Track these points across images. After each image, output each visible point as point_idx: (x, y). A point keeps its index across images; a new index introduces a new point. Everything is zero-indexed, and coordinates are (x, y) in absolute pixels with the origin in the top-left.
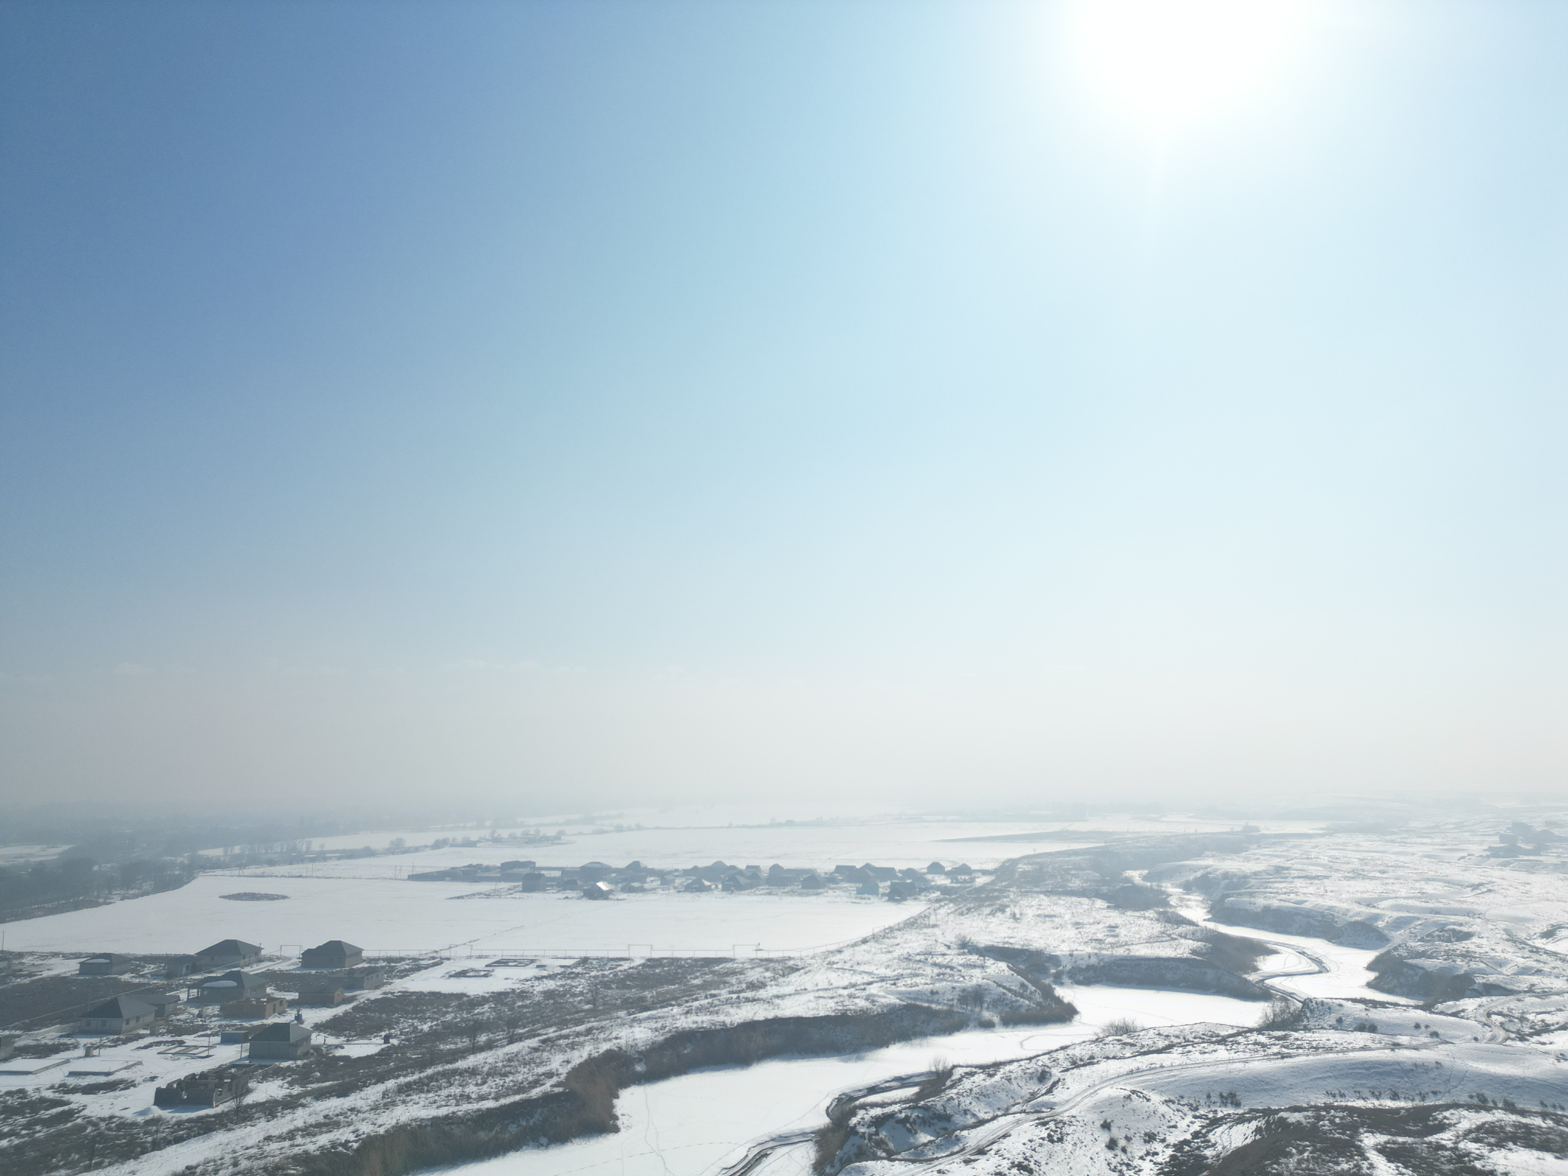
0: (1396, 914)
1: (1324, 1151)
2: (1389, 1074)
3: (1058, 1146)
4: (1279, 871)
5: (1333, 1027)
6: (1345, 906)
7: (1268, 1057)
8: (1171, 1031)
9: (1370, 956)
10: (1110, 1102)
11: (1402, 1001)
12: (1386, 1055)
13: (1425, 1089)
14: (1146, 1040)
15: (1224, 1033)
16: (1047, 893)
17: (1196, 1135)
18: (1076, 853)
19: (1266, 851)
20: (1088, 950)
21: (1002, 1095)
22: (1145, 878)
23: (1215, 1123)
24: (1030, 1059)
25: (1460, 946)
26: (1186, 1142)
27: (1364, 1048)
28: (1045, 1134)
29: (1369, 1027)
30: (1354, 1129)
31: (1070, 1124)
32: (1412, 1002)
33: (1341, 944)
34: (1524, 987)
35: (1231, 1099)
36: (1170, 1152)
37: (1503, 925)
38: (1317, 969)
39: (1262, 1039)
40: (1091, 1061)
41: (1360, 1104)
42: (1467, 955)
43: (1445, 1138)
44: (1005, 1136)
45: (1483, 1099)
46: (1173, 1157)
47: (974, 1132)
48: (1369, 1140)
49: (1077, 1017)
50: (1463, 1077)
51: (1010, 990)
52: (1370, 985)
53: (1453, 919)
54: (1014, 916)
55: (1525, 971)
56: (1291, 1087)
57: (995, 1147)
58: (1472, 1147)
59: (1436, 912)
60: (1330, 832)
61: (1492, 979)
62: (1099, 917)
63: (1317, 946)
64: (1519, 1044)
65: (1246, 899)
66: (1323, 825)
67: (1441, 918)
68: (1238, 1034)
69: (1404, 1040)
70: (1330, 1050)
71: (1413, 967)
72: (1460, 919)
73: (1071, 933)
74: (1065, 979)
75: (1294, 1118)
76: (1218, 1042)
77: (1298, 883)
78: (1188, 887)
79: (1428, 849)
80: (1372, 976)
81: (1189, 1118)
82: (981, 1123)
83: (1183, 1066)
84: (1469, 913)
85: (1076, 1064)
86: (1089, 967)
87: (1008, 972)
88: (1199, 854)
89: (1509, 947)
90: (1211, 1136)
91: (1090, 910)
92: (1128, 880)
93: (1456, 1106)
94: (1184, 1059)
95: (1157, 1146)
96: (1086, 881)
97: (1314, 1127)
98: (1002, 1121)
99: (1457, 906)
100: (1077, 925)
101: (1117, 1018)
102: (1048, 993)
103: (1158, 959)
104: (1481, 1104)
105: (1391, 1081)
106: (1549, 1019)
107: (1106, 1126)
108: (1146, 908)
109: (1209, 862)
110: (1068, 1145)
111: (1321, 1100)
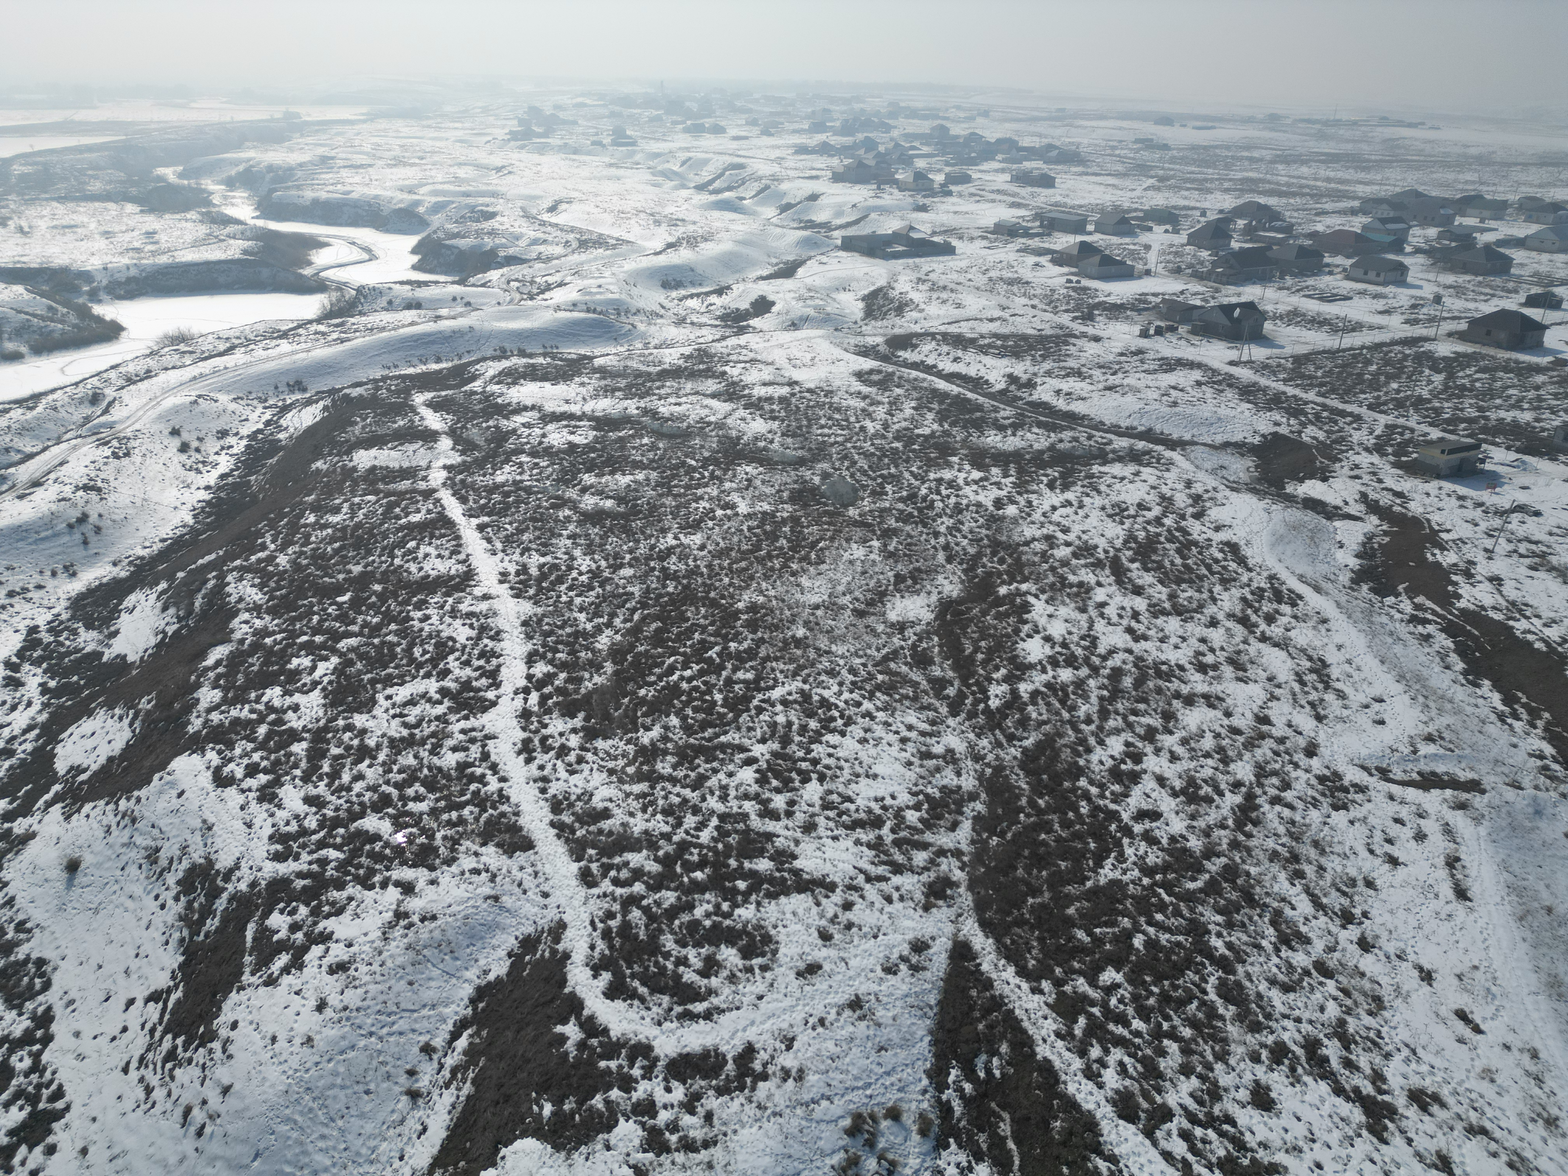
0: (434, 199)
1: (384, 414)
2: (433, 342)
3: (125, 461)
4: (325, 161)
5: (385, 309)
6: (389, 194)
7: (329, 344)
8: (231, 333)
9: (412, 240)
10: (176, 410)
11: (442, 278)
12: (430, 327)
13: (461, 350)
14: (206, 346)
15: (284, 328)
16: (61, 199)
17: (268, 423)
18: (89, 149)
19: (309, 140)
20: (125, 260)
21: (50, 425)
22: (181, 176)
23: (285, 409)
24: (76, 384)
25: (487, 225)
26: (259, 431)
27: (412, 324)
28: (108, 452)
29: (414, 305)
30: (407, 392)
31: (136, 438)
32: (449, 279)
33: (387, 231)
34: (534, 255)
35: (298, 386)
36: (244, 442)
37: (519, 203)
38: (366, 256)
39: (322, 328)
40: (148, 374)
41: (411, 371)
42: (492, 233)
43: (477, 386)
44: (61, 464)
45: (503, 350)
46: (247, 447)
47: (22, 468)
48: (419, 399)
49: (124, 334)
50: (490, 336)
51: (35, 316)
52: (414, 267)
53: (481, 200)
54: (21, 230)
55: (535, 242)
56: (352, 366)
57: (52, 476)
58: (495, 388)
59: (467, 195)
60: (372, 118)
61: (511, 251)
62: (131, 223)
63: (366, 235)
64: (530, 303)
65: (293, 192)
66: (364, 110)
67: (470, 201)
68: (299, 327)
69: (444, 312)
70: (383, 329)
71: (450, 247)
72: (487, 200)
73: (101, 244)
74: (103, 295)
75: (355, 392)
76: (280, 337)
77: (344, 173)
78: (230, 183)
79: (460, 133)
80: (416, 258)
81: (260, 410)
82: (31, 456)
83: (247, 365)
84: (494, 195)
85: (130, 381)
86: (129, 280)
87: (27, 296)
88: (239, 146)
89: (523, 222)
90: (283, 422)
91: (120, 216)
92: (160, 179)
93: (484, 359)
94: (248, 358)
95: (231, 440)
96: (110, 182)
97: (374, 397)
98: (55, 450)
99: (484, 188)
100: (107, 235)
101: (171, 328)
102: (84, 313)
103: (207, 263)
104: (503, 355)
105: (435, 348)
106: (550, 279)
107: (175, 432)
108: (186, 209)
109: (251, 154)
110: (136, 458)
111: (378, 374)
